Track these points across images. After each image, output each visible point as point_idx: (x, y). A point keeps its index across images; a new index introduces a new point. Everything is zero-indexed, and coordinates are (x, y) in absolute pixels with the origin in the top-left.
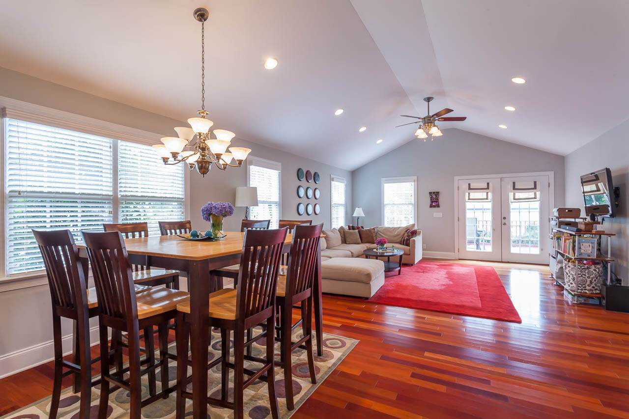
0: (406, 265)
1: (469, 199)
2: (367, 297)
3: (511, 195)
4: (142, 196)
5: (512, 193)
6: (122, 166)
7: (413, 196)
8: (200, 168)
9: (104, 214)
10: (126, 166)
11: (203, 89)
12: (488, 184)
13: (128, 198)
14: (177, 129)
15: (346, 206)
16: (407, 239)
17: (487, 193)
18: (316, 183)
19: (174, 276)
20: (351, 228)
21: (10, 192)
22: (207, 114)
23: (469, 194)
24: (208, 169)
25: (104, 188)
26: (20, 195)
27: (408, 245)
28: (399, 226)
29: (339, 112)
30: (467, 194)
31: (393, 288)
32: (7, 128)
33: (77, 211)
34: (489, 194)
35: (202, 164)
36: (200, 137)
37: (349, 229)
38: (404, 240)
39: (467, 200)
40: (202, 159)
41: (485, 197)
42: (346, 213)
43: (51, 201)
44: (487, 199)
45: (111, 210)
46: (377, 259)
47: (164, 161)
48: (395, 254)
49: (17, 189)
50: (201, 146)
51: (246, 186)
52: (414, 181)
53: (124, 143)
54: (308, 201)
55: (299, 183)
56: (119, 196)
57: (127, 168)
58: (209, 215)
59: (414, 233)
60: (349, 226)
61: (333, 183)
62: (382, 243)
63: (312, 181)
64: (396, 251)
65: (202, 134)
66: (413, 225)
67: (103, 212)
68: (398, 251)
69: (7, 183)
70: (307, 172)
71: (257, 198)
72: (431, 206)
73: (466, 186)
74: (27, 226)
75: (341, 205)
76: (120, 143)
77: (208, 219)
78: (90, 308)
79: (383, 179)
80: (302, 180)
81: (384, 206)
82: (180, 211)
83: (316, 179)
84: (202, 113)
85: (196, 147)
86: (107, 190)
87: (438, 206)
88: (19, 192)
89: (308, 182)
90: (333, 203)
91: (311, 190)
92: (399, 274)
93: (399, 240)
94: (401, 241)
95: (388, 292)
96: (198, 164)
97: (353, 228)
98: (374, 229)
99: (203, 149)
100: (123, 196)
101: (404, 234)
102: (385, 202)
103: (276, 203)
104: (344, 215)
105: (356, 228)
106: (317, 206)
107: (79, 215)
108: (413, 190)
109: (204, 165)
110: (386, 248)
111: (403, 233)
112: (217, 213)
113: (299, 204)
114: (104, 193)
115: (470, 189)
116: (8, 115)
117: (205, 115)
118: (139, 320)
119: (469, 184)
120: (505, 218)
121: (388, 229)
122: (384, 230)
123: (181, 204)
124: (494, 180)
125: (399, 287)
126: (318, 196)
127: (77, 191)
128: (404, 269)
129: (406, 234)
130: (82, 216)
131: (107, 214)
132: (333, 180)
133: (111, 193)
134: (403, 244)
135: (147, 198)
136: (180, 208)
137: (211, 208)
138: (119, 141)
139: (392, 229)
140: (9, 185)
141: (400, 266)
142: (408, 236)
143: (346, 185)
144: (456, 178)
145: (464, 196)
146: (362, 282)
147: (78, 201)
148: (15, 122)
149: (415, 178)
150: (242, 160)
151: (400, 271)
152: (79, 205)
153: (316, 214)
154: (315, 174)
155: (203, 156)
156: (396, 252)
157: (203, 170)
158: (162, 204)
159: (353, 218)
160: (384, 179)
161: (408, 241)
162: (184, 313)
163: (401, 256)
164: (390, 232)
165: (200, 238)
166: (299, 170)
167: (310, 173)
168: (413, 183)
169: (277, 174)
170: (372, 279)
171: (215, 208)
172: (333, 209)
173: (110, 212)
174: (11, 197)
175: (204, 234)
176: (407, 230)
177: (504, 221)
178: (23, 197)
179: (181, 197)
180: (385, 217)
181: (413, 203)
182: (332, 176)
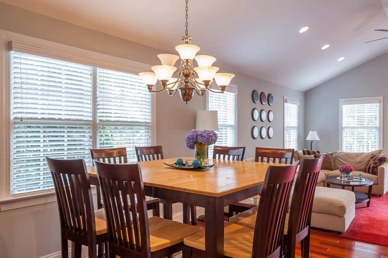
0: (374, 196)
2: (340, 231)
4: (115, 121)
6: (100, 92)
7: (378, 119)
8: (184, 95)
9: (85, 139)
10: (104, 93)
11: (187, 15)
13: (105, 123)
14: (161, 56)
15: (298, 129)
16: (373, 167)
18: (269, 105)
19: (155, 203)
20: (306, 152)
21: (15, 118)
22: (190, 39)
24: (191, 96)
25: (86, 114)
26: (21, 122)
27: (374, 173)
28: (361, 152)
29: (304, 30)
31: (366, 222)
32: (13, 61)
33: (64, 136)
35: (186, 91)
36: (187, 63)
37: (304, 153)
38: (369, 168)
40: (186, 85)
42: (299, 137)
43: (44, 127)
45: (91, 135)
46: (343, 188)
47: (149, 89)
48: (362, 183)
49: (19, 116)
50: (185, 73)
51: (205, 109)
52: (380, 102)
53: (102, 70)
54: (261, 124)
55: (253, 106)
56: (98, 121)
57: (105, 95)
58: (195, 143)
59: (382, 160)
60: (304, 151)
61: (286, 104)
62: (346, 171)
63: (258, 102)
64: (364, 180)
65: (189, 61)
66: (380, 152)
67: (84, 136)
68: (366, 181)
69: (12, 111)
70: (262, 93)
71: (217, 122)
74: (27, 150)
75: (294, 127)
76: (99, 70)
77: (192, 147)
78: (97, 234)
79: (341, 101)
80: (256, 102)
81: (342, 128)
82: (148, 135)
83: (270, 100)
84: (185, 39)
85: (180, 74)
86: (87, 116)
88: (21, 119)
89: (262, 104)
90: (286, 126)
91: (265, 113)
92: (368, 206)
93: (363, 167)
94: (366, 168)
95: (361, 226)
96: (182, 91)
97: (309, 153)
98: (331, 154)
99: (187, 76)
100: (101, 121)
101: (369, 161)
102: (344, 125)
103: (232, 127)
104: (296, 139)
105: (312, 153)
106: (271, 130)
107: (66, 139)
108: (378, 112)
109: (188, 92)
110: (352, 177)
111: (367, 159)
112: (203, 141)
113: (253, 128)
114: (85, 118)
116: (13, 49)
117: (188, 40)
118: (151, 252)
121: (348, 155)
122: (344, 155)
123: (148, 129)
125: (373, 222)
126: (271, 119)
127: (63, 117)
128: (373, 200)
129: (372, 162)
130: (68, 140)
131: (87, 139)
132: (286, 101)
133: (90, 119)
134: (369, 173)
135: (120, 123)
136: (148, 132)
137: (197, 136)
138: (98, 68)
139: (354, 155)
140: (14, 113)
141: (369, 197)
142: (375, 163)
143: (299, 107)
146: (335, 215)
147: (65, 126)
148: (18, 55)
149: (381, 98)
150: (225, 86)
151: (368, 203)
152: (66, 130)
153: (269, 137)
154: (269, 95)
155: (186, 82)
156: (364, 182)
157: (186, 97)
158: (132, 129)
159: (305, 141)
160: (343, 100)
161: (375, 169)
162: (192, 248)
163: (371, 187)
164: (352, 158)
165: (186, 167)
166: (254, 92)
167: (265, 95)
168: (378, 104)
169: (234, 97)
170: (347, 212)
171: (202, 136)
172: (286, 132)
173: (91, 137)
174: (15, 123)
175: (190, 163)
176: (373, 156)
178: (25, 123)
179: (148, 121)
180: (343, 141)
181: (379, 127)
182: (285, 97)
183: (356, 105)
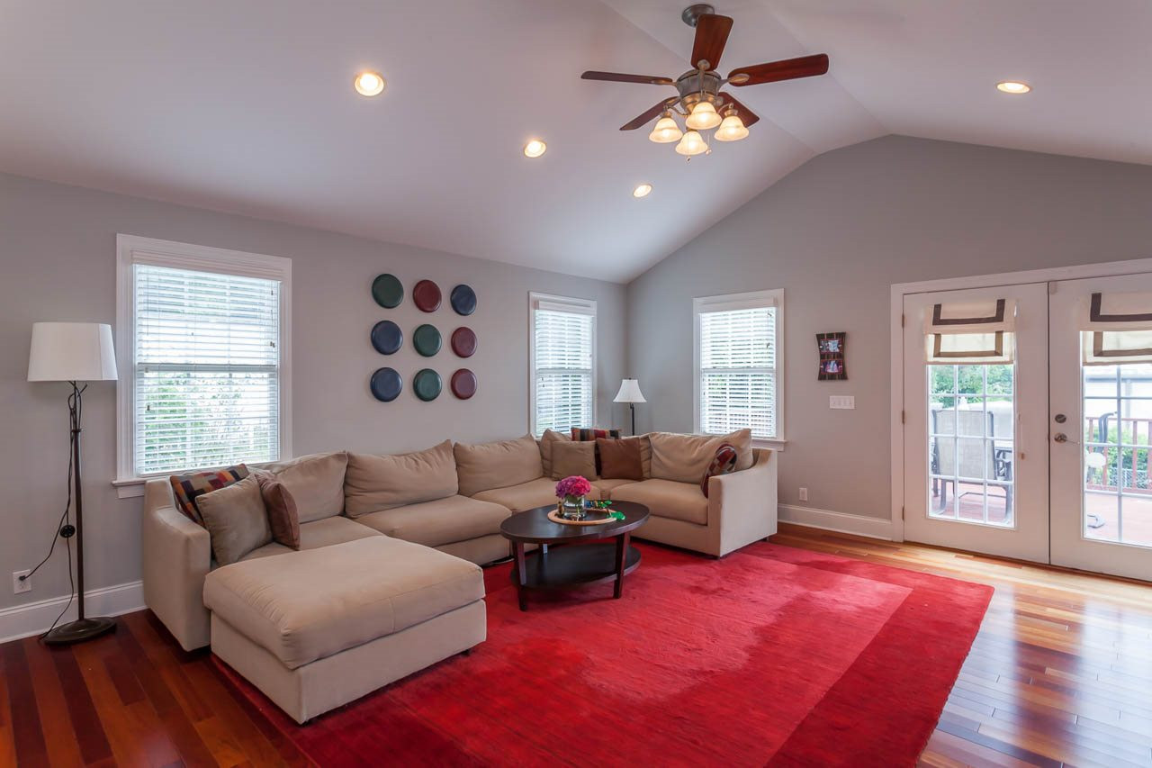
1: (938, 354)
3: (1086, 339)
5: (1091, 334)
7: (775, 346)
12: (1001, 304)
17: (999, 334)
18: (458, 313)
23: (938, 336)
30: (931, 338)
34: (1007, 337)
39: (931, 359)
41: (992, 348)
42: (600, 395)
44: (998, 353)
52: (776, 304)
54: (421, 364)
61: (538, 313)
70: (421, 284)
72: (823, 376)
73: (926, 314)
79: (698, 301)
80: (393, 305)
81: (699, 373)
83: (460, 303)
87: (842, 375)
89: (423, 311)
102: (703, 364)
103: (269, 370)
108: (773, 328)
113: (379, 372)
115: (937, 321)
119: (938, 308)
120: (1061, 419)
122: (667, 442)
124: (1024, 291)
132: (536, 306)
139: (688, 443)
143: (597, 321)
144: (897, 290)
145: (922, 345)
149: (779, 293)
154: (458, 288)
160: (701, 300)
166: (379, 278)
167: (432, 288)
168: (773, 310)
177: (1057, 428)
180: (702, 404)
181: (774, 367)
182: (534, 295)
183: (730, 313)
